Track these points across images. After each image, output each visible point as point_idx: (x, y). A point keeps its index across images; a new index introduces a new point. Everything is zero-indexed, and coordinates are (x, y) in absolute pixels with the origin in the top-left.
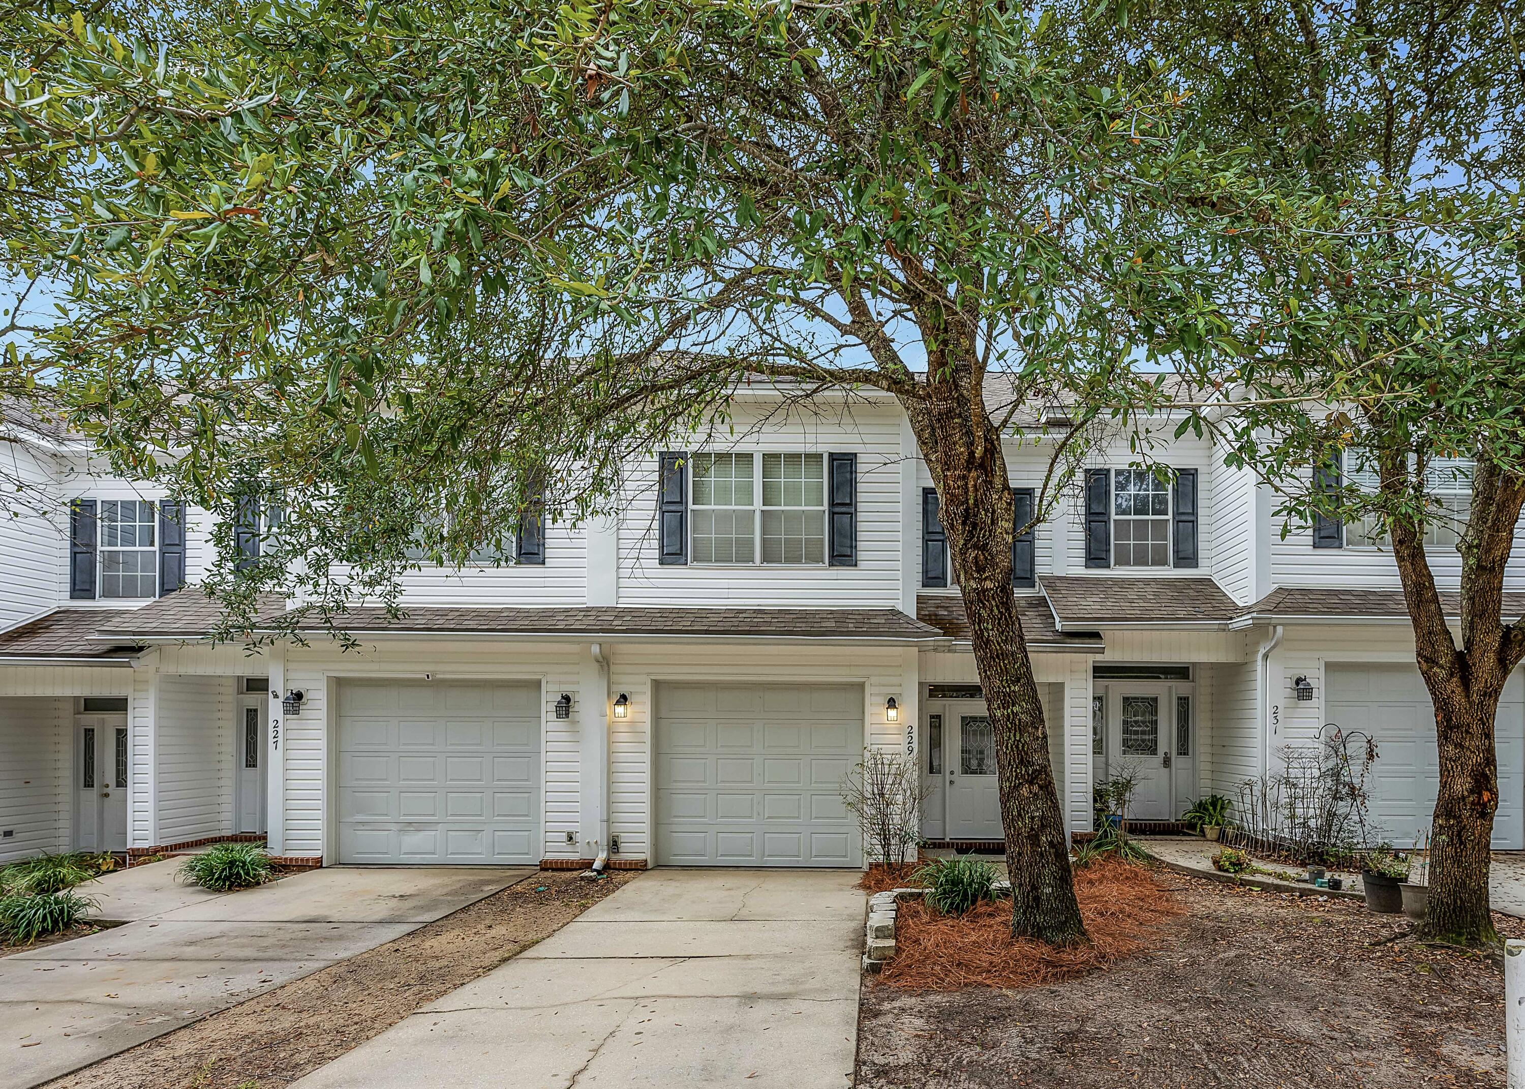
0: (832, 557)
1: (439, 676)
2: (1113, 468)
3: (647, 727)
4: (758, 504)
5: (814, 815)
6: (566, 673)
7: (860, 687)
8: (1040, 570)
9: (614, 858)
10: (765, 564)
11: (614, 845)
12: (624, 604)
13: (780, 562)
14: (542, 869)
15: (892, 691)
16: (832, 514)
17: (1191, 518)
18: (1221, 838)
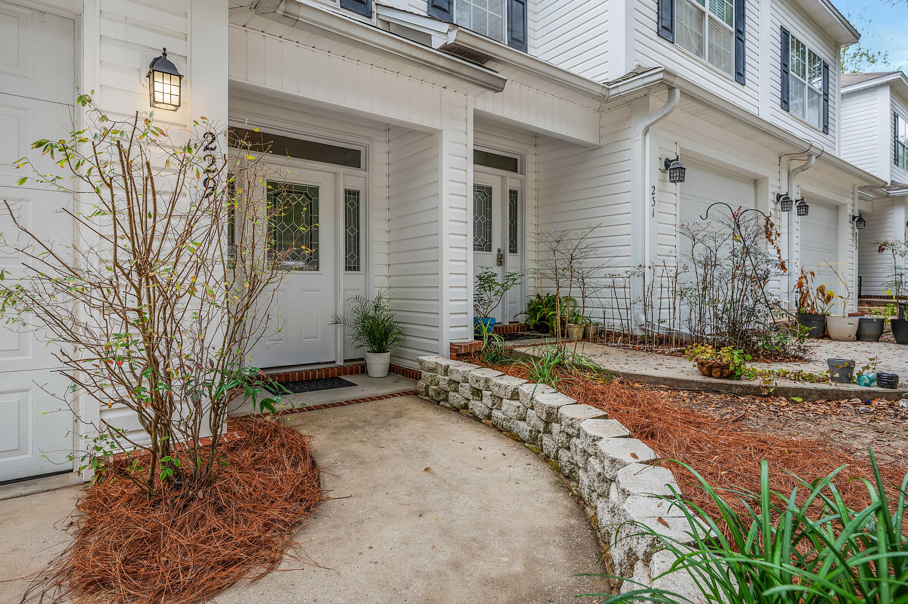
17: (523, 1)
18: (585, 337)
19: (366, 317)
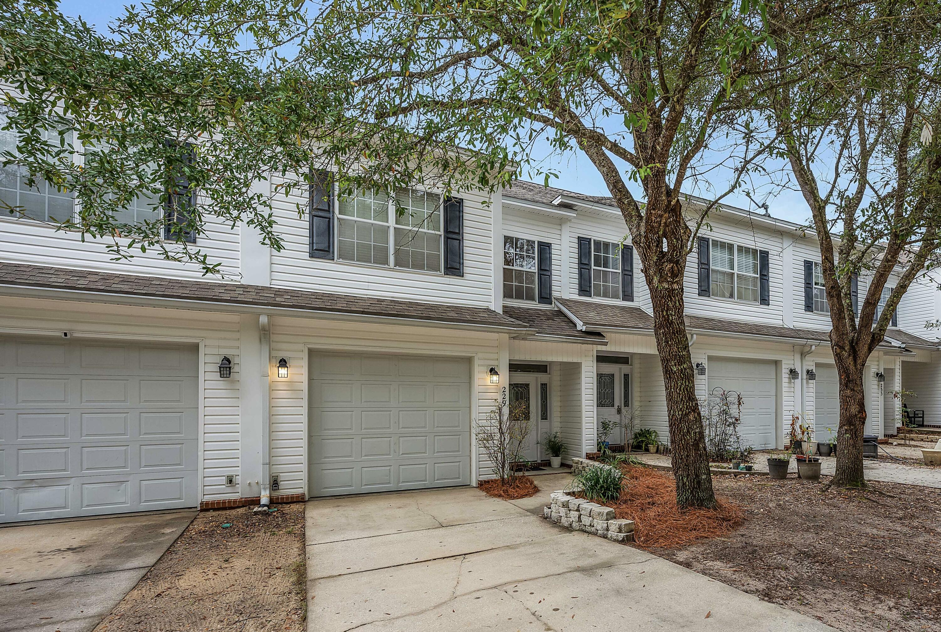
0: (446, 268)
1: (76, 335)
2: (593, 238)
3: (305, 386)
4: (392, 222)
5: (436, 451)
6: (225, 339)
7: (469, 360)
8: (555, 294)
9: (276, 494)
10: (397, 268)
11: (275, 484)
12: (278, 284)
13: (408, 267)
14: (202, 511)
15: (493, 363)
16: (447, 239)
17: (630, 274)
18: (657, 451)
19: (550, 441)
